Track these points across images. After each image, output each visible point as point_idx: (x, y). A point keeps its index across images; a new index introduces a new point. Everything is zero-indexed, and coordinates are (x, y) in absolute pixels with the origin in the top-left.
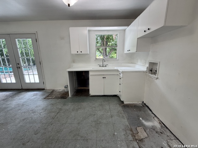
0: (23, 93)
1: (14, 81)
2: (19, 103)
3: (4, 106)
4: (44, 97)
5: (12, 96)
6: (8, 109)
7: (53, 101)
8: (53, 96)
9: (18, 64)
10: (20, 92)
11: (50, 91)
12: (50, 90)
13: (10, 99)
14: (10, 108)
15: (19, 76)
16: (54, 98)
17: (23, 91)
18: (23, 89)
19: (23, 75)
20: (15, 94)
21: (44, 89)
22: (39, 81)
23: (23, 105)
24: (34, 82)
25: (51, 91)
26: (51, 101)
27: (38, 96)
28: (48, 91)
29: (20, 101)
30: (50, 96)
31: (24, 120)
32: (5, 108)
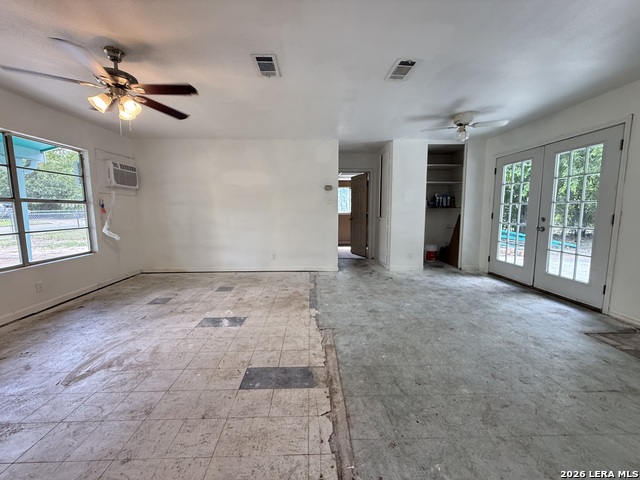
0: (530, 296)
1: (520, 262)
2: (514, 310)
3: (486, 303)
4: (588, 329)
5: (506, 293)
6: (491, 311)
7: (614, 355)
8: (623, 344)
9: (544, 220)
10: (526, 292)
11: (621, 325)
12: (623, 322)
13: (501, 295)
14: (495, 311)
15: (537, 252)
16: (626, 351)
17: (532, 293)
18: (535, 289)
19: (547, 250)
20: (514, 292)
21: (599, 311)
22: (590, 280)
23: (520, 318)
24: (571, 277)
25: (629, 327)
26: (608, 351)
27: (568, 320)
28: (613, 322)
29: (517, 307)
30: (611, 336)
31: (510, 343)
32: (487, 307)
